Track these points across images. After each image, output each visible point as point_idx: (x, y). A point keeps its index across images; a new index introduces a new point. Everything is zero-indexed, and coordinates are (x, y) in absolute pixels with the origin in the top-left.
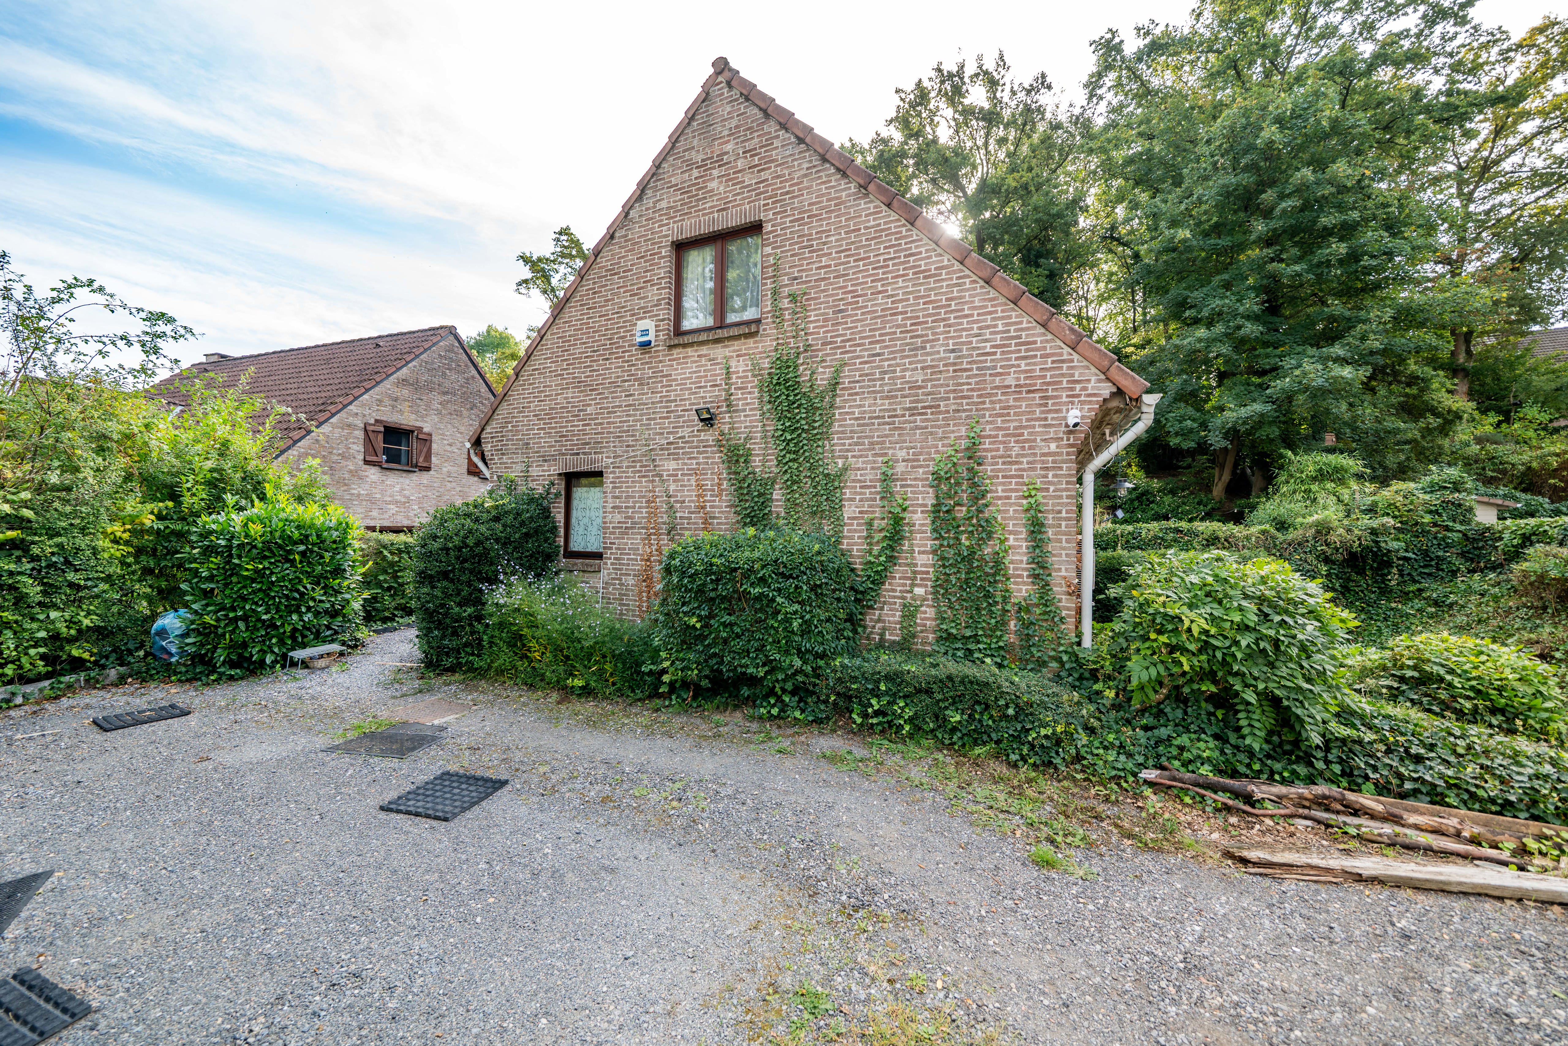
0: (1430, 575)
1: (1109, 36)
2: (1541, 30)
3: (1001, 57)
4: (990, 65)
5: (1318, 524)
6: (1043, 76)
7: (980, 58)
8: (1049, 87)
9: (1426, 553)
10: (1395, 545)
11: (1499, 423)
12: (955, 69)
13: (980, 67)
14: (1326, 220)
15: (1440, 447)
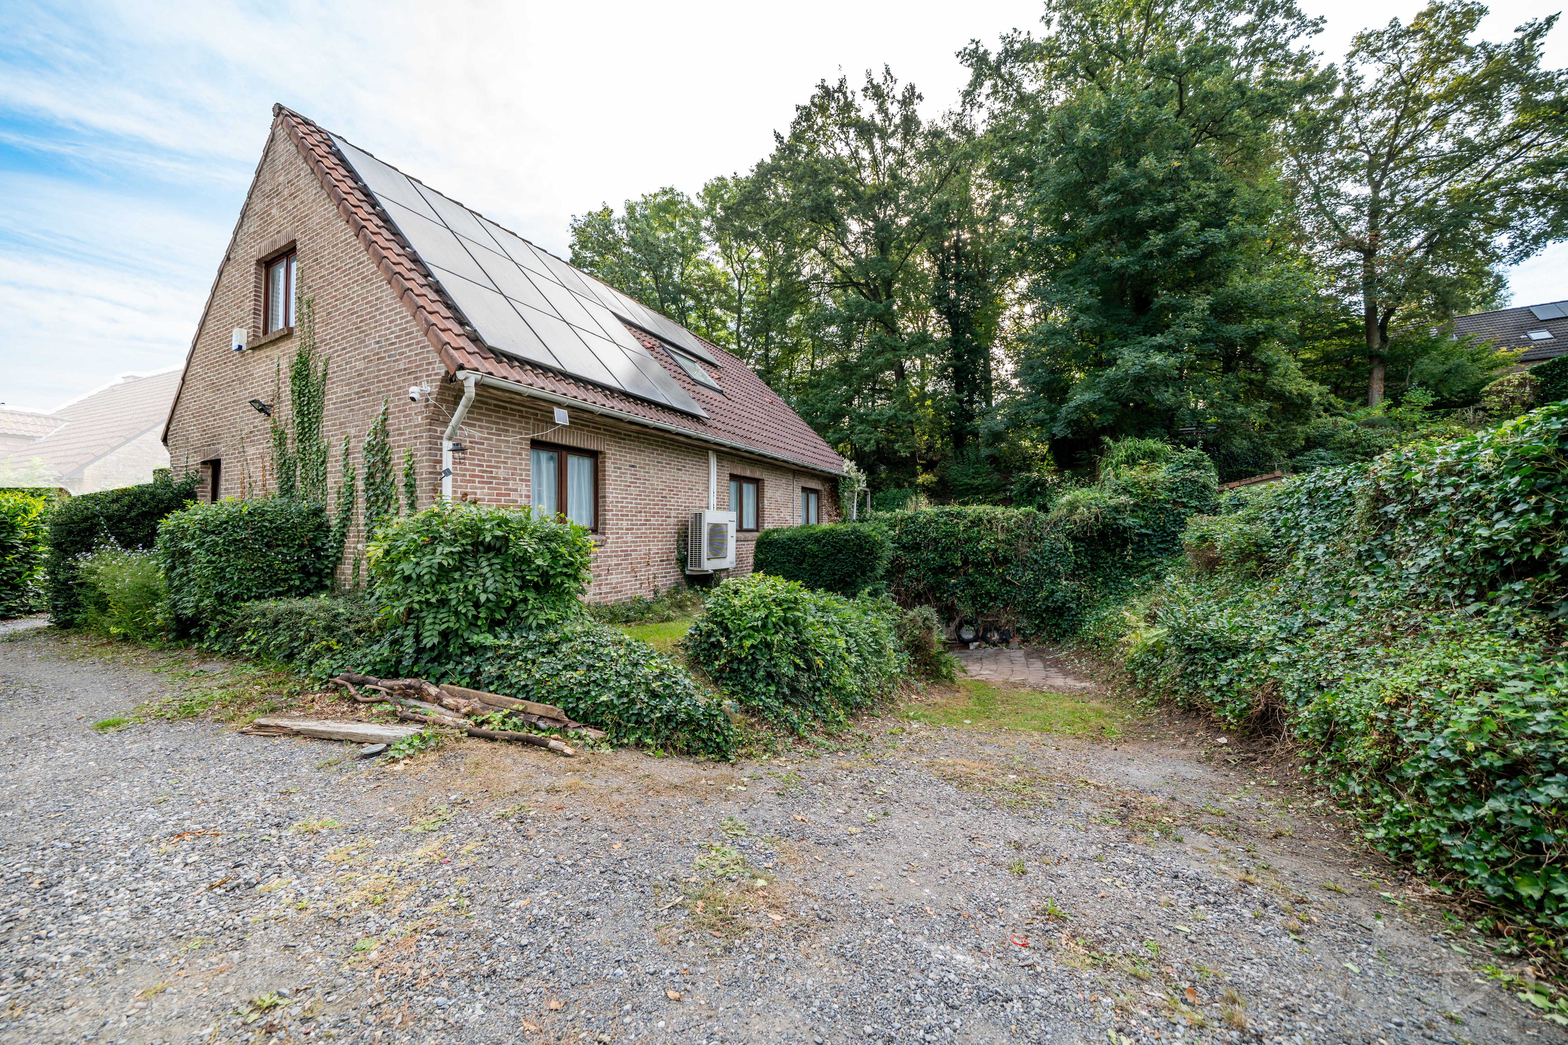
0: (1166, 550)
1: (973, 46)
2: (1430, 14)
3: (888, 72)
4: (878, 79)
5: (1070, 503)
6: (913, 88)
7: (869, 74)
8: (920, 97)
9: (1163, 529)
10: (1130, 521)
11: (1389, 407)
12: (836, 86)
13: (870, 82)
14: (1144, 213)
15: (1295, 432)
